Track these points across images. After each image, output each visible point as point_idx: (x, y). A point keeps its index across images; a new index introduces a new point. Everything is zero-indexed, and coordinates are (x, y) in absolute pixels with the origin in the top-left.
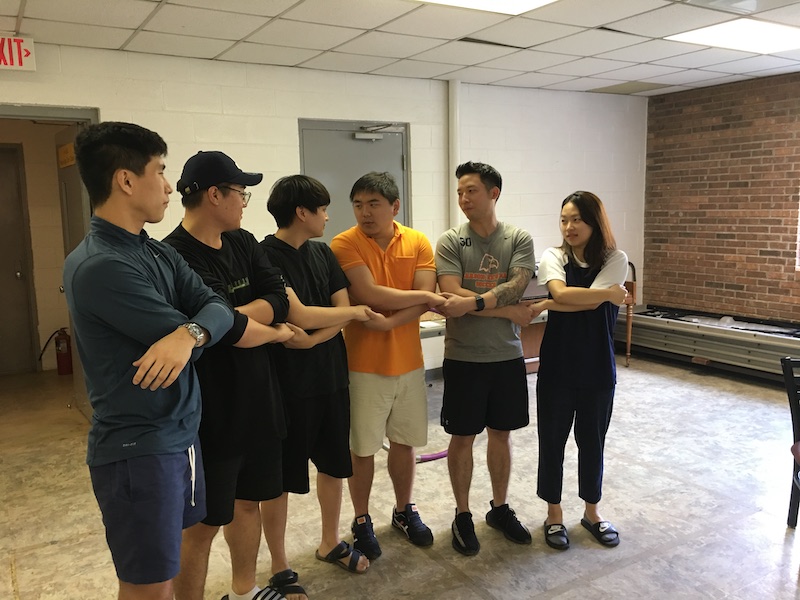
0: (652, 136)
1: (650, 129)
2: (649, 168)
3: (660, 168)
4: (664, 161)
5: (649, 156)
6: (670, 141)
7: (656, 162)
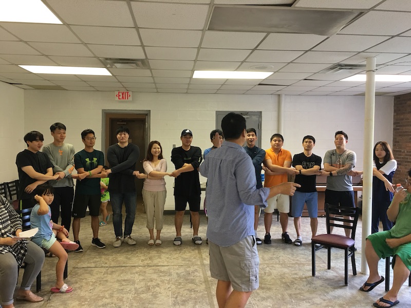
0: (395, 114)
1: (395, 111)
2: (394, 129)
3: (398, 129)
4: (399, 126)
5: (394, 124)
6: (402, 117)
7: (397, 126)
